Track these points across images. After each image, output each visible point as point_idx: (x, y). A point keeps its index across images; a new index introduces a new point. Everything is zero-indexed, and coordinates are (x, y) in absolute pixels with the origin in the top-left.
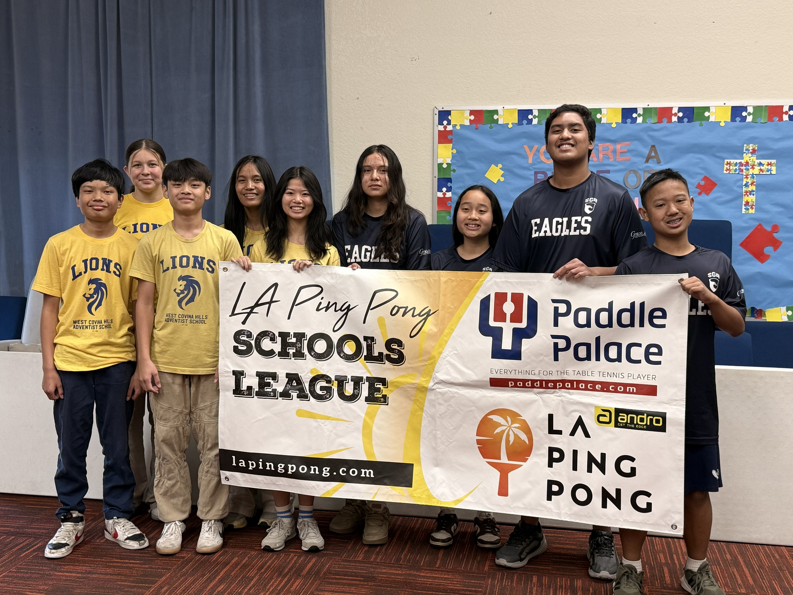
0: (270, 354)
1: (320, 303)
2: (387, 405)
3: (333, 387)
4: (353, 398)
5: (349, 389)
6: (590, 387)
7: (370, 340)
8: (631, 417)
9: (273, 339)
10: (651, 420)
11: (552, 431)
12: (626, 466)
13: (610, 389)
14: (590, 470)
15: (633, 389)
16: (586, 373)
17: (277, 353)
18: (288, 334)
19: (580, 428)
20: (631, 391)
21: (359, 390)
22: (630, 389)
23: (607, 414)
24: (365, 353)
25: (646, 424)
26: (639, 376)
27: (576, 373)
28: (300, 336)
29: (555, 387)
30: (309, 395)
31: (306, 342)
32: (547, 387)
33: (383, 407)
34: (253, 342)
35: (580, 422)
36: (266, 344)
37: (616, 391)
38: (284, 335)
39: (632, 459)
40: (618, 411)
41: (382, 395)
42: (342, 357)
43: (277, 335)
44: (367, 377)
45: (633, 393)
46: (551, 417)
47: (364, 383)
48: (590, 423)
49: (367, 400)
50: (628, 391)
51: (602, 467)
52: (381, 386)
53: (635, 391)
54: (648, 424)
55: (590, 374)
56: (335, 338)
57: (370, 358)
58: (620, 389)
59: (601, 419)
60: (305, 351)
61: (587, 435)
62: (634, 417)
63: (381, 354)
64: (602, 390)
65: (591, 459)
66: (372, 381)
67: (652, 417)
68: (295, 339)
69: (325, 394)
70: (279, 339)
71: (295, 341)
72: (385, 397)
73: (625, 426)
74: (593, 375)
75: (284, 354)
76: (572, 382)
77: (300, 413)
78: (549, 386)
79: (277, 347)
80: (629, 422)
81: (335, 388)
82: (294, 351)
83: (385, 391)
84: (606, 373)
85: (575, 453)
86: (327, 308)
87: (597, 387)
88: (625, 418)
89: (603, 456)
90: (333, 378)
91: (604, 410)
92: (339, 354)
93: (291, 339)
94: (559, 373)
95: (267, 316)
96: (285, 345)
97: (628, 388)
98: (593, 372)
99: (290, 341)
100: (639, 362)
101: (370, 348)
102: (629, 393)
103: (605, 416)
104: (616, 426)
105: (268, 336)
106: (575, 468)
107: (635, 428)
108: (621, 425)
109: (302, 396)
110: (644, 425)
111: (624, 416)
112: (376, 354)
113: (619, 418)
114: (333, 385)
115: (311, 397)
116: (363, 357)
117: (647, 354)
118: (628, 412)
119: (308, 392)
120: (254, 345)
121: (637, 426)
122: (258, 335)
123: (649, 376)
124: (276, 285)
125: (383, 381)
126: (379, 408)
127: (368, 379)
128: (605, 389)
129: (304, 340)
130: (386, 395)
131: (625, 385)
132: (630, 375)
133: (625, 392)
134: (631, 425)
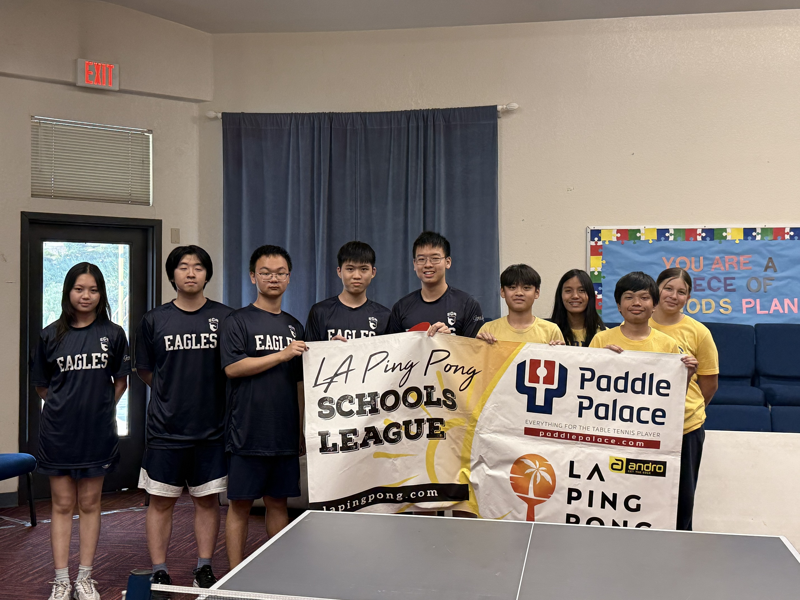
0: (350, 413)
1: (387, 365)
2: (445, 439)
3: (401, 431)
4: (417, 436)
5: (413, 430)
6: (607, 441)
7: (430, 389)
8: (639, 466)
9: (351, 402)
10: (655, 468)
11: (572, 475)
12: (633, 503)
13: (623, 443)
14: (603, 506)
15: (641, 444)
16: (604, 430)
17: (355, 412)
18: (363, 395)
19: (596, 474)
20: (640, 445)
21: (421, 430)
22: (639, 444)
23: (620, 463)
24: (425, 400)
25: (651, 471)
26: (646, 434)
27: (595, 429)
28: (373, 395)
29: (577, 439)
30: (383, 440)
31: (379, 400)
32: (571, 439)
33: (442, 441)
34: (335, 406)
35: (596, 469)
36: (346, 406)
37: (627, 445)
38: (360, 397)
39: (638, 498)
40: (629, 461)
41: (441, 432)
42: (406, 406)
43: (354, 397)
44: (427, 419)
45: (641, 447)
46: (572, 463)
47: (425, 424)
48: (605, 470)
49: (428, 436)
50: (637, 445)
51: (613, 504)
52: (439, 425)
53: (643, 445)
54: (652, 470)
55: (606, 430)
56: (401, 392)
57: (429, 403)
58: (631, 443)
59: (615, 467)
60: (379, 406)
61: (602, 479)
62: (641, 466)
63: (439, 400)
64: (616, 444)
65: (604, 498)
66: (431, 421)
67: (655, 465)
68: (370, 398)
69: (397, 438)
70: (356, 401)
71: (370, 400)
72: (442, 433)
73: (634, 473)
74: (609, 431)
75: (361, 412)
76: (591, 436)
77: (377, 455)
78: (573, 438)
79: (355, 407)
80: (637, 469)
81: (403, 431)
82: (370, 408)
83: (442, 429)
84: (620, 431)
85: (591, 493)
86: (393, 369)
87: (612, 441)
88: (634, 466)
89: (615, 496)
90: (401, 423)
91: (617, 460)
92: (404, 404)
93: (366, 398)
94: (582, 427)
95: (345, 383)
96: (362, 404)
97: (637, 443)
98: (609, 430)
99: (366, 400)
100: (647, 422)
101: (429, 395)
102: (638, 447)
103: (618, 464)
104: (627, 472)
105: (347, 399)
106: (590, 505)
107: (642, 474)
108: (631, 471)
109: (378, 441)
110: (649, 472)
111: (633, 465)
112: (435, 399)
113: (630, 466)
114: (401, 429)
115: (385, 441)
116: (423, 403)
117: (654, 416)
118: (636, 461)
119: (383, 438)
120: (335, 409)
121: (643, 472)
122: (339, 400)
123: (654, 434)
124: (351, 357)
125: (441, 421)
126: (438, 442)
127: (428, 420)
128: (619, 443)
129: (377, 398)
130: (444, 432)
131: (635, 441)
132: (639, 433)
133: (635, 446)
134: (639, 472)
